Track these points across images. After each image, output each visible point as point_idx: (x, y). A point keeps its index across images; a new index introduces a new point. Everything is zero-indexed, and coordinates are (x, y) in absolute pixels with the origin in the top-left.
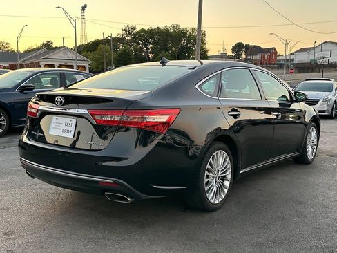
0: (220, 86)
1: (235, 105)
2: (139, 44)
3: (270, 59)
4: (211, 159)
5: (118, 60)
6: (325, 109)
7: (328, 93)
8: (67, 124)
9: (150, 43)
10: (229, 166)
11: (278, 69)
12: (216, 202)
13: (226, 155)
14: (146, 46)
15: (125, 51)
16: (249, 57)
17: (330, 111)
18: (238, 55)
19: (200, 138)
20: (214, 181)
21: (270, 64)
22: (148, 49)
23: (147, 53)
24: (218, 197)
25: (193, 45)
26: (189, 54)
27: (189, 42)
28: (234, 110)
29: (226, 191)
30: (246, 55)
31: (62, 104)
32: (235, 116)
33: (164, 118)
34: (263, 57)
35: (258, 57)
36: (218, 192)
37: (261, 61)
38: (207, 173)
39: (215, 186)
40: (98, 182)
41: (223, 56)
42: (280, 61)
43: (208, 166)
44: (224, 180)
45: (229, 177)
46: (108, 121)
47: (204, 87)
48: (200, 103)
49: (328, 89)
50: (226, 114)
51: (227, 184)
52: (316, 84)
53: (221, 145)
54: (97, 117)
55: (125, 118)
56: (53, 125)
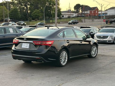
0: (64, 35)
1: (68, 39)
2: (22, 5)
3: (95, 13)
4: (62, 53)
5: (11, 15)
6: (111, 40)
7: (113, 33)
8: (27, 45)
9: (28, 5)
10: (67, 55)
11: (99, 19)
12: (63, 65)
13: (66, 52)
14: (26, 6)
15: (15, 9)
16: (83, 12)
17: (113, 41)
18: (77, 10)
19: (59, 48)
20: (63, 59)
21: (94, 16)
22: (27, 8)
23: (27, 10)
24: (64, 63)
25: (53, 5)
26: (50, 10)
27: (50, 4)
28: (68, 41)
29: (66, 62)
30: (82, 11)
31: (26, 40)
32: (68, 43)
33: (50, 43)
34: (91, 12)
35: (88, 12)
36: (64, 62)
37: (90, 14)
38: (61, 57)
39: (63, 60)
40: (36, 58)
41: (69, 11)
42: (100, 14)
43: (61, 55)
44: (65, 59)
45: (67, 58)
46: (38, 44)
47: (60, 35)
48: (59, 39)
49: (113, 31)
50: (66, 42)
51: (66, 60)
52: (108, 29)
53: (64, 50)
54: (35, 43)
55: (42, 43)
56: (23, 45)
